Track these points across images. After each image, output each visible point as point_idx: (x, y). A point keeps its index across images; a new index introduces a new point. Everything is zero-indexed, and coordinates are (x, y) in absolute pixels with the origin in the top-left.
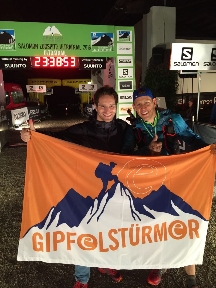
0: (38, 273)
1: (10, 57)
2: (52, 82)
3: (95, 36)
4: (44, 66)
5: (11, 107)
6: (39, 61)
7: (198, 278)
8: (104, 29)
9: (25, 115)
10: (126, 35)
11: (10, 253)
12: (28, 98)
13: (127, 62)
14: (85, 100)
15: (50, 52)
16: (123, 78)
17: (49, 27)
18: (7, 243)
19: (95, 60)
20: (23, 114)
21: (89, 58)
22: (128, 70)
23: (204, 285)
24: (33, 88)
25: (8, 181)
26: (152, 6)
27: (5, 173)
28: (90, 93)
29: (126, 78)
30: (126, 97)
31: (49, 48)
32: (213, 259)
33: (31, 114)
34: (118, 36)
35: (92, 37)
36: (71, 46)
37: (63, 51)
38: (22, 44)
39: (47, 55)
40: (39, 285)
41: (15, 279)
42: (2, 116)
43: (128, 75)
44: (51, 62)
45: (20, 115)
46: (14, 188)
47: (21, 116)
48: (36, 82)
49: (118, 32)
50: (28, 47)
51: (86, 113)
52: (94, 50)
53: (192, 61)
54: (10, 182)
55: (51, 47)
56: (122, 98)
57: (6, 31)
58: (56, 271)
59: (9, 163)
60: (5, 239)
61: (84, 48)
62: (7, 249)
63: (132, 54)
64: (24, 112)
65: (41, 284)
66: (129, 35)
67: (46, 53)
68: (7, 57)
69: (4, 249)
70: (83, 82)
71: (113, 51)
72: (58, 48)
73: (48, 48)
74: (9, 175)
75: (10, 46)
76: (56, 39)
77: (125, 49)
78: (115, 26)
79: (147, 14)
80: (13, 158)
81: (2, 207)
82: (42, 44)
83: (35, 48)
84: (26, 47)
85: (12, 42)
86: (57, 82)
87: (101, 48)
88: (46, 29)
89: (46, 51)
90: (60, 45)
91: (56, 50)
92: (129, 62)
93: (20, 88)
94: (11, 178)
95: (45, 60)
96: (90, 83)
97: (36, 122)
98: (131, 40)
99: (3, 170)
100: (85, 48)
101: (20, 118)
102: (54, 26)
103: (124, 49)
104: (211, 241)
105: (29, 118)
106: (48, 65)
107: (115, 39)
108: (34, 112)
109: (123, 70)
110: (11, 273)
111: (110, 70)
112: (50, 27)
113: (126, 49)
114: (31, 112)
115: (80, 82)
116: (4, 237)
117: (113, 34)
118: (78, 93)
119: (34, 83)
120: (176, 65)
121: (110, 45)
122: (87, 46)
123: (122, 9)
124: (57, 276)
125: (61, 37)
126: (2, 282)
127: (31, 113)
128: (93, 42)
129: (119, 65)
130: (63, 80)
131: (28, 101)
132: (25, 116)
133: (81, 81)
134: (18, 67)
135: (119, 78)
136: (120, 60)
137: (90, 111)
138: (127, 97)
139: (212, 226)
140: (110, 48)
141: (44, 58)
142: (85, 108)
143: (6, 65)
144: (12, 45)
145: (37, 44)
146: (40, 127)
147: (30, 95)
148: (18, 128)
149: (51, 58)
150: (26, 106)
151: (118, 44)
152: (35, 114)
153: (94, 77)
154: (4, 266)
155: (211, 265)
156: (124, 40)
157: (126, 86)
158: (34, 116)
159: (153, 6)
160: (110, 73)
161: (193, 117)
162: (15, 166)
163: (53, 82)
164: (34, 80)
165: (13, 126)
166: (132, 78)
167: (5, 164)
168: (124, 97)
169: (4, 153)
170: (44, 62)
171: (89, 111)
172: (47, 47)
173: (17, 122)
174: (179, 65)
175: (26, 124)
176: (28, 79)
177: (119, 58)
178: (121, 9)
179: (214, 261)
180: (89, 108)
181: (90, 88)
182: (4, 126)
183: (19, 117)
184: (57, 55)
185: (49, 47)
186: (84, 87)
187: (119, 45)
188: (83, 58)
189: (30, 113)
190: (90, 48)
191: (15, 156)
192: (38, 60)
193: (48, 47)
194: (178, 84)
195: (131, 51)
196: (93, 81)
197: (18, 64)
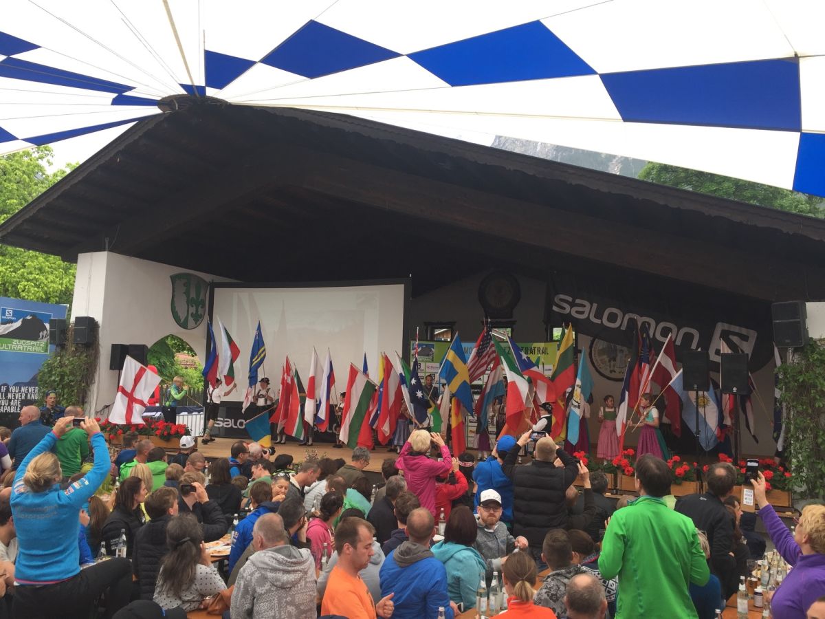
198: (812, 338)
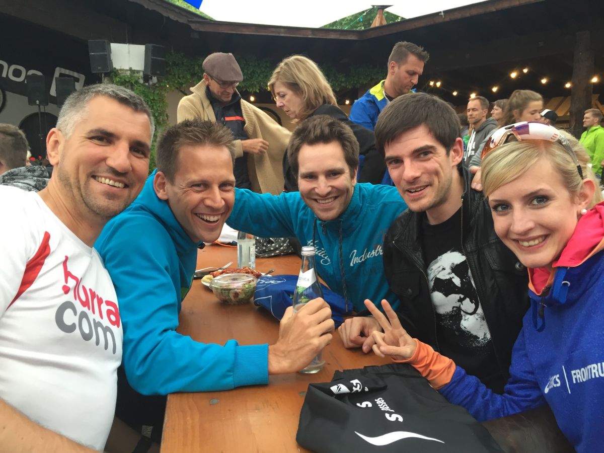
198: (115, 68)
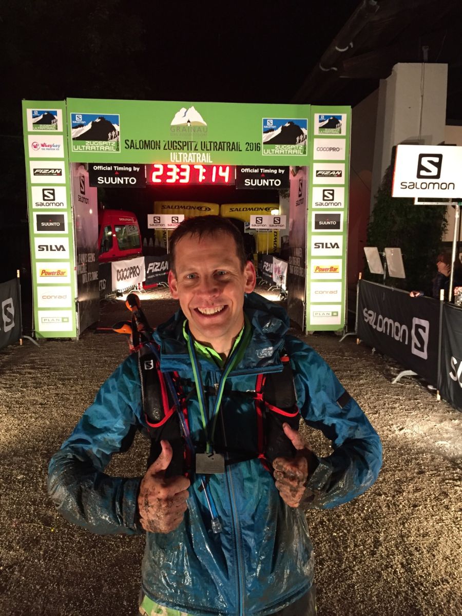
0: (81, 543)
1: (109, 165)
2: (200, 208)
3: (270, 125)
4: (169, 181)
5: (114, 255)
6: (160, 173)
7: (354, 589)
8: (288, 112)
9: (138, 272)
10: (333, 123)
11: (45, 507)
12: (151, 239)
13: (332, 175)
14: (264, 247)
15: (182, 155)
16: (322, 207)
17: (183, 110)
18: (44, 492)
19: (267, 171)
20: (133, 271)
21: (256, 167)
22: (333, 190)
23: (360, 600)
24: (159, 219)
25: (76, 391)
26: (397, 63)
27: (75, 377)
28: (276, 232)
29: (330, 207)
30: (326, 244)
31: (180, 148)
32: (398, 561)
33: (151, 270)
34: (317, 125)
35: (265, 127)
36: (222, 144)
37: (207, 154)
38: (132, 141)
39: (175, 160)
40: (76, 562)
41: (41, 546)
42: (88, 272)
43: (334, 202)
44: (182, 174)
45: (128, 271)
46: (82, 404)
47: (131, 273)
48: (169, 208)
49: (317, 116)
50: (141, 147)
51: (262, 273)
52: (266, 152)
53: (439, 181)
54: (79, 394)
55: (184, 147)
56: (319, 247)
57: (105, 118)
58: (111, 544)
59: (87, 361)
60: (43, 486)
61: (247, 148)
62: (42, 500)
63: (344, 159)
64: (138, 267)
65: (80, 560)
66: (339, 122)
67: (175, 157)
68: (104, 165)
69: (37, 501)
70: (262, 210)
71: (305, 153)
72: (196, 149)
73: (178, 149)
74: (80, 382)
75: (111, 144)
76: (194, 131)
77: (330, 149)
78: (312, 106)
79: (387, 79)
80: (98, 351)
81: (54, 435)
82: (168, 141)
83: (154, 149)
84: (138, 147)
85: (115, 138)
86: (210, 209)
87: (281, 147)
88: (178, 113)
89: (174, 153)
90: (202, 142)
91: (193, 152)
92: (337, 174)
93: (135, 221)
94: (84, 387)
95: (171, 170)
96: (275, 212)
97: (159, 286)
98: (344, 133)
99: (74, 371)
100: (249, 149)
101: (128, 278)
102: (193, 107)
103: (328, 149)
104: (410, 532)
105: (146, 277)
106: (177, 181)
107: (311, 130)
108: (157, 267)
109: (324, 191)
110: (37, 537)
111: (300, 190)
112: (186, 110)
113: (332, 151)
114: (152, 266)
115: (256, 209)
116: (43, 482)
117: (306, 120)
118: (249, 232)
119: (166, 210)
120: (406, 188)
121: (299, 142)
122: (254, 143)
123: (335, 69)
124: (109, 552)
125: (204, 128)
126: (20, 548)
127: (151, 268)
128: (266, 137)
129: (316, 180)
130: (223, 206)
131: (150, 244)
132: (138, 274)
133: (259, 207)
134: (122, 182)
135: (314, 206)
136: (317, 172)
137: (269, 269)
138: (329, 245)
139: (425, 508)
140: (298, 149)
141: (169, 166)
142: (260, 263)
143: (101, 179)
144: (114, 142)
145: (160, 141)
146: (162, 298)
147: (156, 234)
148: (122, 296)
149: (183, 167)
150: (143, 256)
151: (316, 140)
152: (158, 270)
153: (285, 199)
154: (30, 526)
155: (388, 571)
156: (329, 132)
157: (329, 223)
158: (157, 275)
159: (399, 64)
160: (300, 196)
161: (442, 291)
162: (97, 366)
163: (204, 209)
164: (166, 203)
165: (113, 293)
166: (343, 206)
167: (80, 361)
168: (323, 244)
169: (84, 342)
170: (169, 174)
171: (267, 270)
172: (176, 146)
173: (120, 285)
174: (412, 187)
175: (139, 289)
176: (156, 203)
177: (317, 167)
178: (333, 70)
179: (397, 565)
180: (267, 264)
181: (272, 223)
182: (91, 291)
183: (126, 276)
184: (194, 161)
185: (180, 146)
186: (259, 221)
187: (317, 143)
188: (245, 167)
189: (149, 269)
190: (260, 147)
191: (102, 348)
192: (158, 170)
193: (178, 147)
194: (447, 222)
195: (342, 154)
196: (283, 208)
197: (122, 178)
